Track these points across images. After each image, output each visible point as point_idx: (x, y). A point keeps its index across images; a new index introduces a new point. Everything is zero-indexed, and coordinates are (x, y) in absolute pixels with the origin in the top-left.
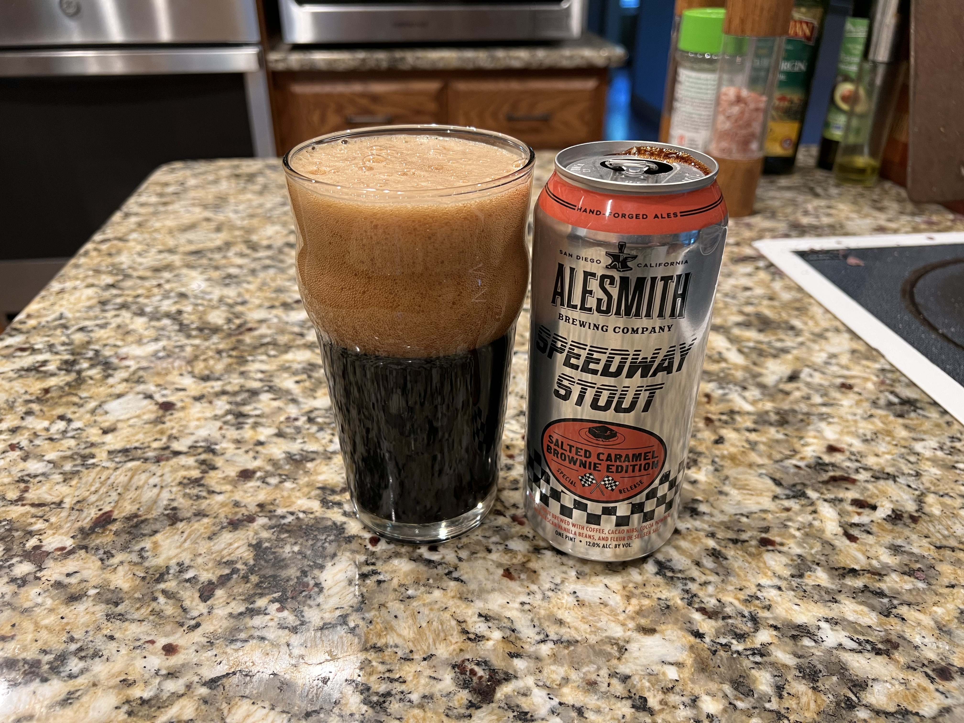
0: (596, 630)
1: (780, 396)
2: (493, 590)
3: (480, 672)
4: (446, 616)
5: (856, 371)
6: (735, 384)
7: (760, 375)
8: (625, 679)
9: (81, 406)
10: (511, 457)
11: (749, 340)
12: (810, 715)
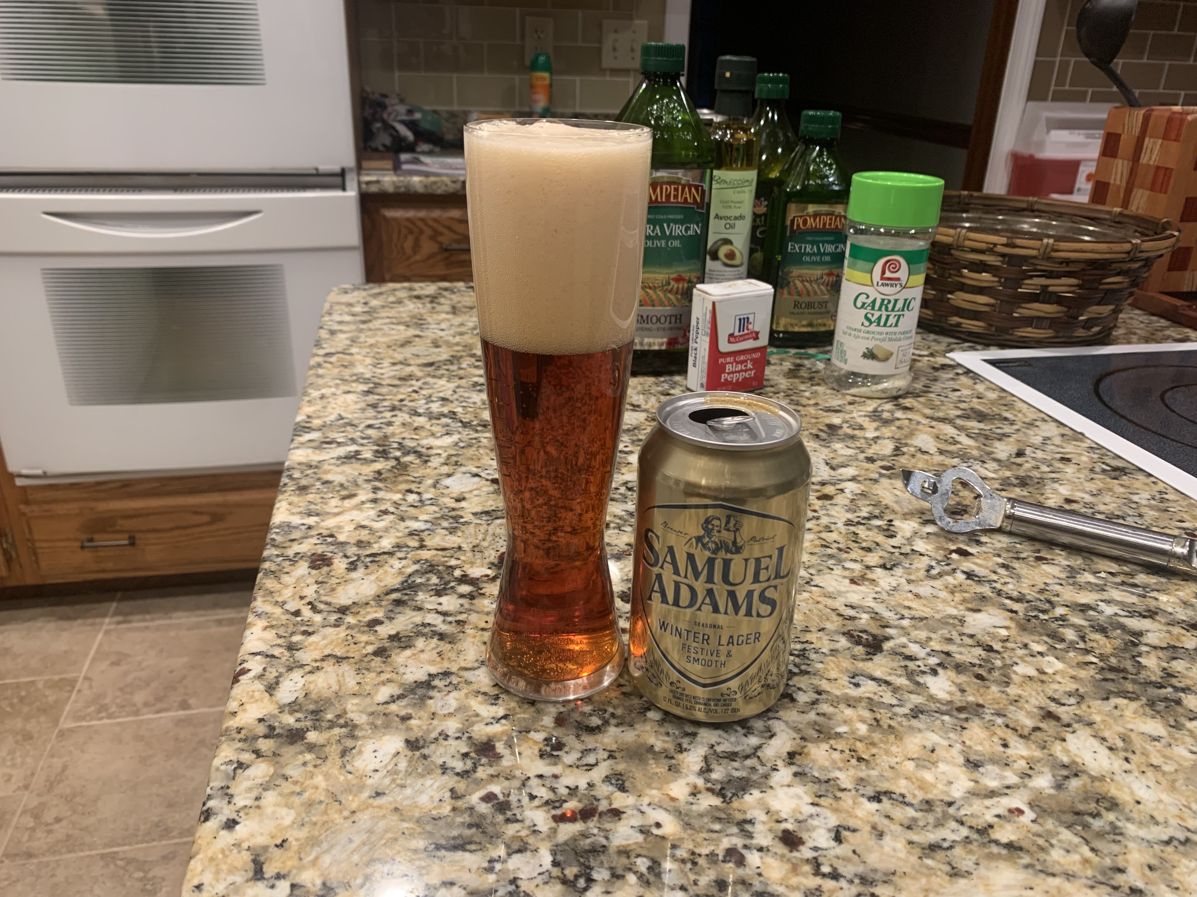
0: (938, 612)
1: (1015, 467)
2: (848, 592)
3: (865, 636)
4: (820, 606)
5: (1069, 449)
6: (975, 459)
7: (992, 453)
8: (972, 636)
9: (420, 483)
10: (815, 511)
11: (973, 428)
12: (1108, 650)
